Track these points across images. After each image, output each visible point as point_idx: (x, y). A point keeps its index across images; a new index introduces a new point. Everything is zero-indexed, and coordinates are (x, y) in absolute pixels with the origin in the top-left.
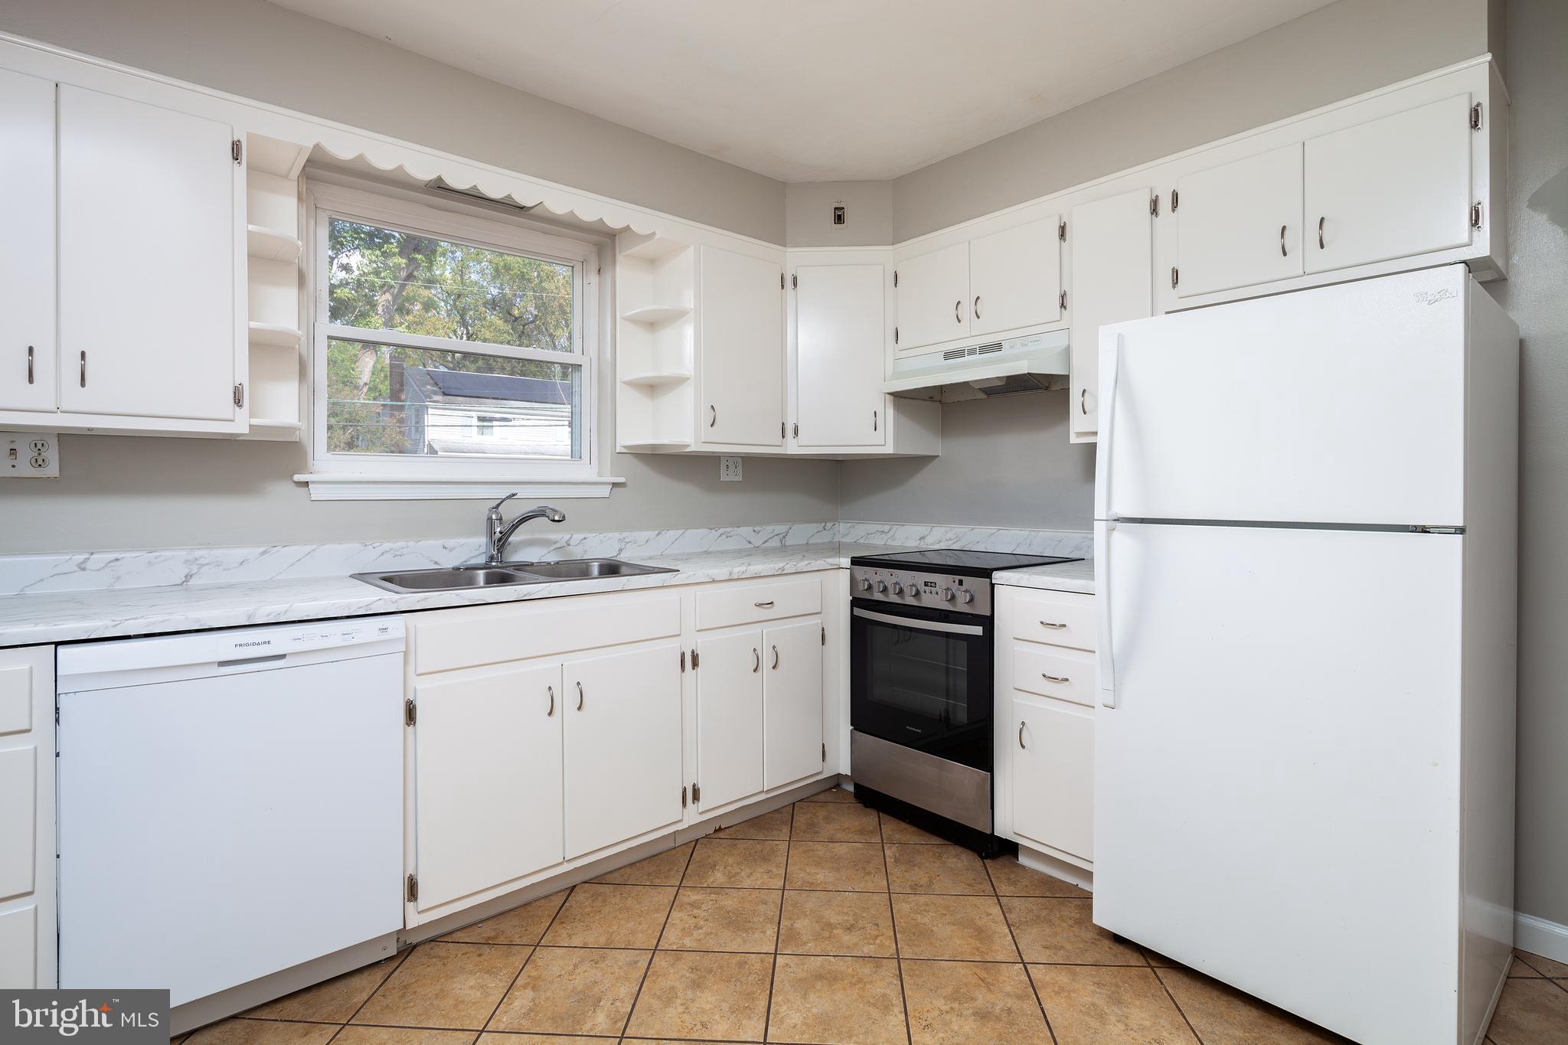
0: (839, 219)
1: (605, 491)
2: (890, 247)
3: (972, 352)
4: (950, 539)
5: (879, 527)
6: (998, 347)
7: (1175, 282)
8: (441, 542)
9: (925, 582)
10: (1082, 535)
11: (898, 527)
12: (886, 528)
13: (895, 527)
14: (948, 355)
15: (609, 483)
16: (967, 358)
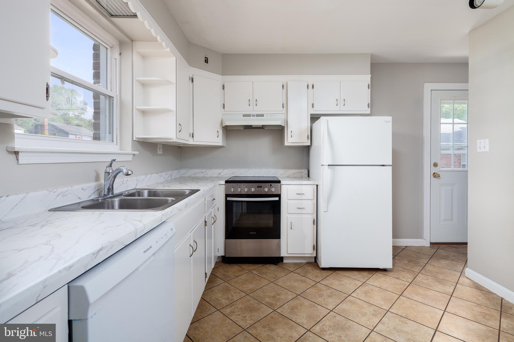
0: (206, 61)
1: (130, 158)
2: (221, 76)
3: (253, 116)
4: (231, 173)
5: (201, 171)
6: (263, 115)
7: (313, 107)
8: (81, 186)
9: (258, 186)
10: (275, 170)
11: (209, 170)
12: (204, 171)
13: (208, 170)
14: (244, 116)
15: (132, 154)
16: (252, 117)
